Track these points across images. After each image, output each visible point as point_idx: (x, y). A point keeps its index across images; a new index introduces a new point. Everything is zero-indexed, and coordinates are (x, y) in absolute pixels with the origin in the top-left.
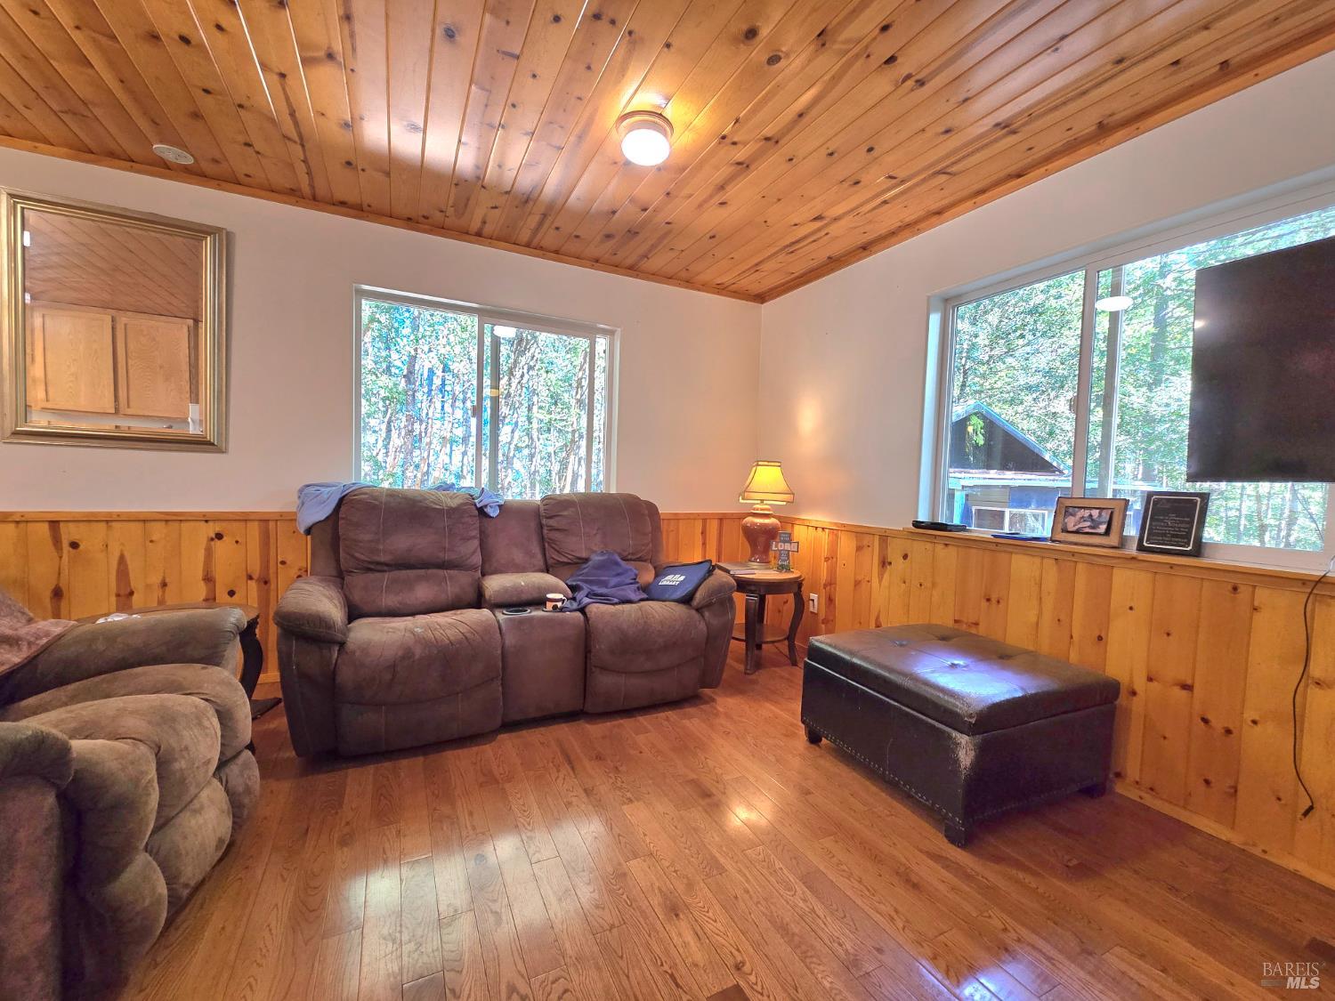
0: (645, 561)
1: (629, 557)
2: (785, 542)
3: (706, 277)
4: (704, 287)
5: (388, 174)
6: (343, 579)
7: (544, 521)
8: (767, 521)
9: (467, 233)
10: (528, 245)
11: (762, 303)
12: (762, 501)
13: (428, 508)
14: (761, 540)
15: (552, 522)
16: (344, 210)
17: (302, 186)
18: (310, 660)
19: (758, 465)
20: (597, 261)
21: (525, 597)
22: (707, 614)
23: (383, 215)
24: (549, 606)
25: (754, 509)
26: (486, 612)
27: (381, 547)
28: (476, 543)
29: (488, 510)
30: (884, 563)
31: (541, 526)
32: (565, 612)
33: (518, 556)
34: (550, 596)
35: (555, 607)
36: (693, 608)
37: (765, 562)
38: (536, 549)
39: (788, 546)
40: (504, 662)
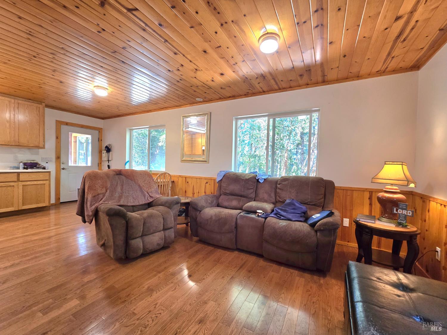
0: (318, 206)
1: (308, 203)
2: (402, 209)
6: (220, 196)
7: (278, 185)
11: (418, 70)
13: (240, 179)
14: (389, 206)
16: (230, 98)
19: (385, 164)
20: (308, 85)
25: (385, 188)
28: (253, 190)
29: (259, 180)
31: (276, 187)
32: (259, 217)
33: (266, 196)
34: (258, 211)
35: (258, 215)
36: (314, 230)
37: (392, 219)
38: (273, 195)
39: (405, 212)
40: (236, 227)
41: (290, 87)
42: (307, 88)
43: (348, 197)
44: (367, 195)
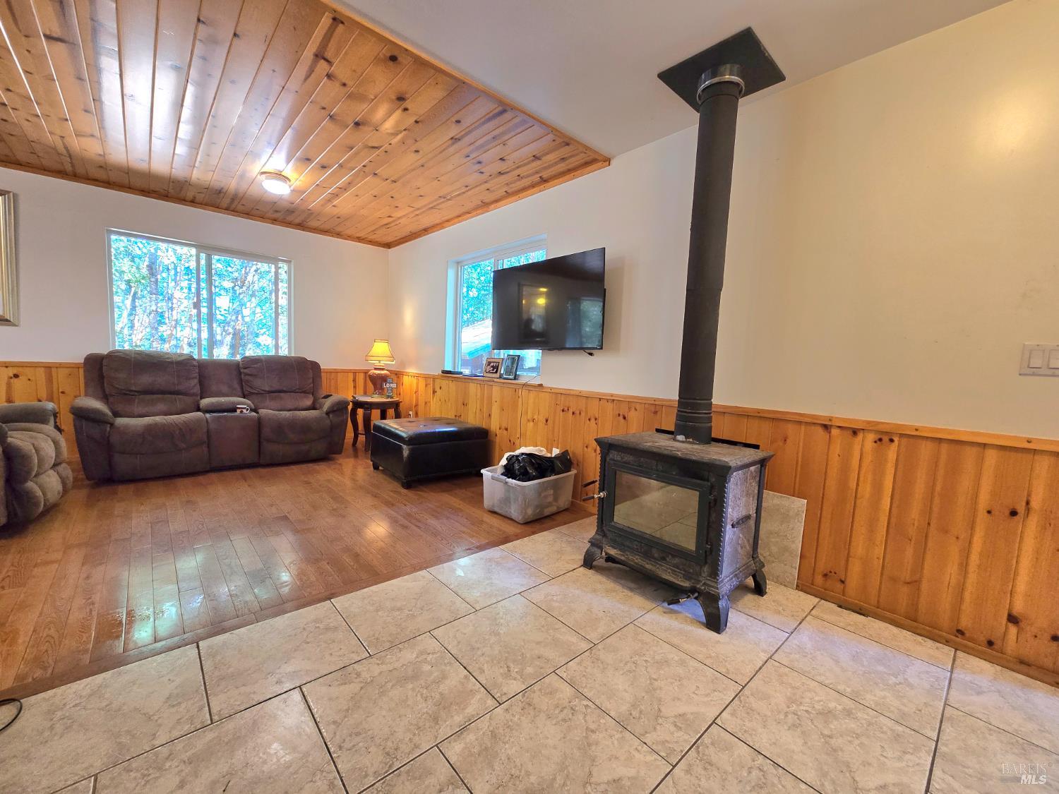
0: (308, 393)
2: (394, 383)
3: (349, 232)
4: (349, 238)
5: (128, 173)
6: (108, 399)
7: (242, 370)
8: (382, 372)
9: (185, 200)
10: (227, 209)
11: (389, 248)
12: (380, 361)
13: (163, 361)
14: (378, 382)
15: (246, 371)
17: (66, 167)
18: (95, 431)
19: (375, 342)
20: (275, 220)
21: (224, 407)
22: (331, 416)
23: (125, 187)
24: (238, 411)
25: (375, 366)
26: (200, 414)
27: (133, 381)
28: (196, 381)
30: (434, 392)
31: (240, 373)
33: (225, 389)
34: (239, 407)
36: (324, 413)
37: (381, 394)
38: (236, 386)
39: (392, 385)
40: (209, 436)
41: (247, 214)
42: (273, 223)
43: (333, 381)
44: (351, 376)
